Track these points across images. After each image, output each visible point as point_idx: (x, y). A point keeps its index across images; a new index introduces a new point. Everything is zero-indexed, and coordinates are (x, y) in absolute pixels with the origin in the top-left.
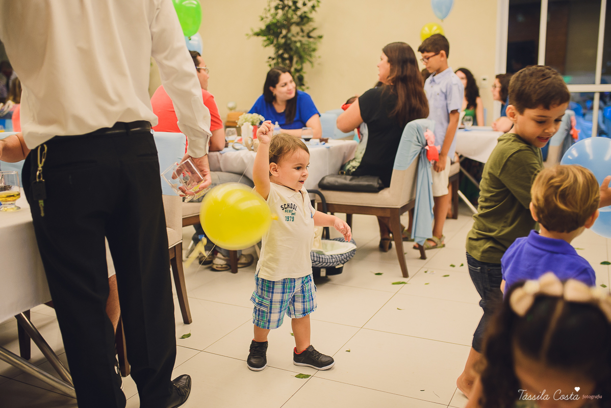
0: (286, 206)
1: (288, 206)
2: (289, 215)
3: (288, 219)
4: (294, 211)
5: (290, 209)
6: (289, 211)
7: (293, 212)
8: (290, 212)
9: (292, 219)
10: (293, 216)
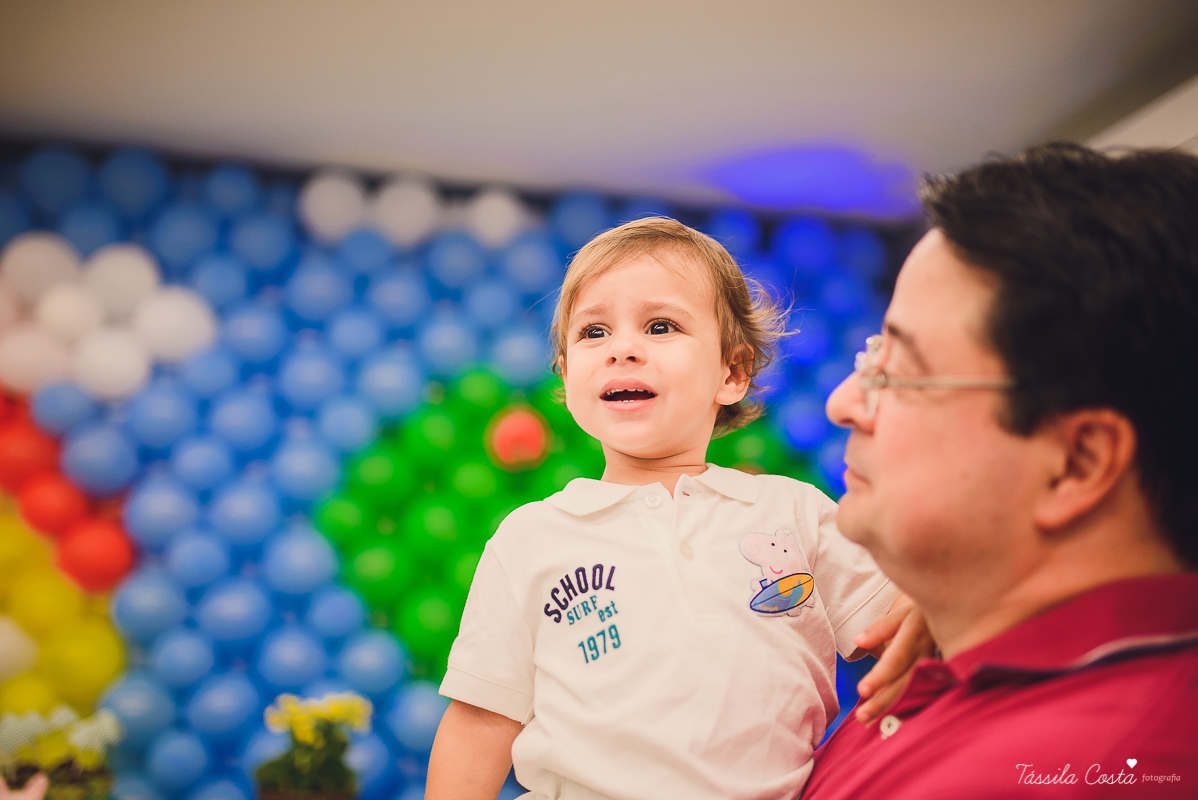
0: (562, 595)
1: (568, 587)
2: (590, 625)
3: (590, 649)
4: (603, 597)
5: (581, 598)
6: (581, 611)
7: (601, 605)
8: (587, 610)
9: (609, 642)
10: (609, 622)
